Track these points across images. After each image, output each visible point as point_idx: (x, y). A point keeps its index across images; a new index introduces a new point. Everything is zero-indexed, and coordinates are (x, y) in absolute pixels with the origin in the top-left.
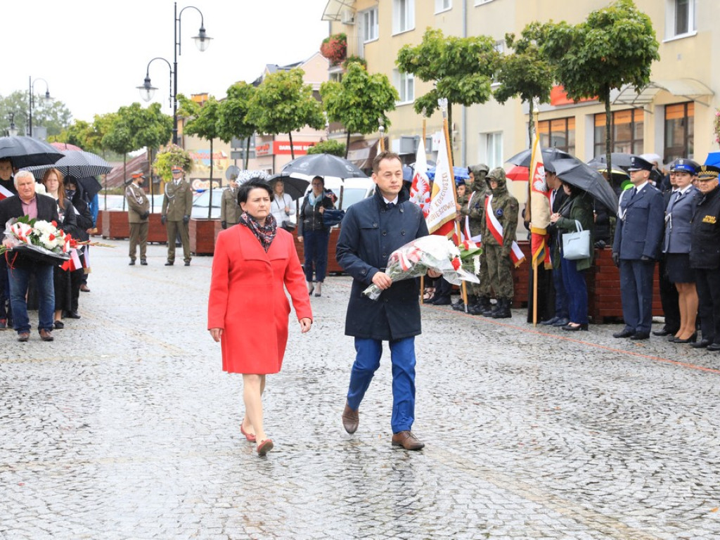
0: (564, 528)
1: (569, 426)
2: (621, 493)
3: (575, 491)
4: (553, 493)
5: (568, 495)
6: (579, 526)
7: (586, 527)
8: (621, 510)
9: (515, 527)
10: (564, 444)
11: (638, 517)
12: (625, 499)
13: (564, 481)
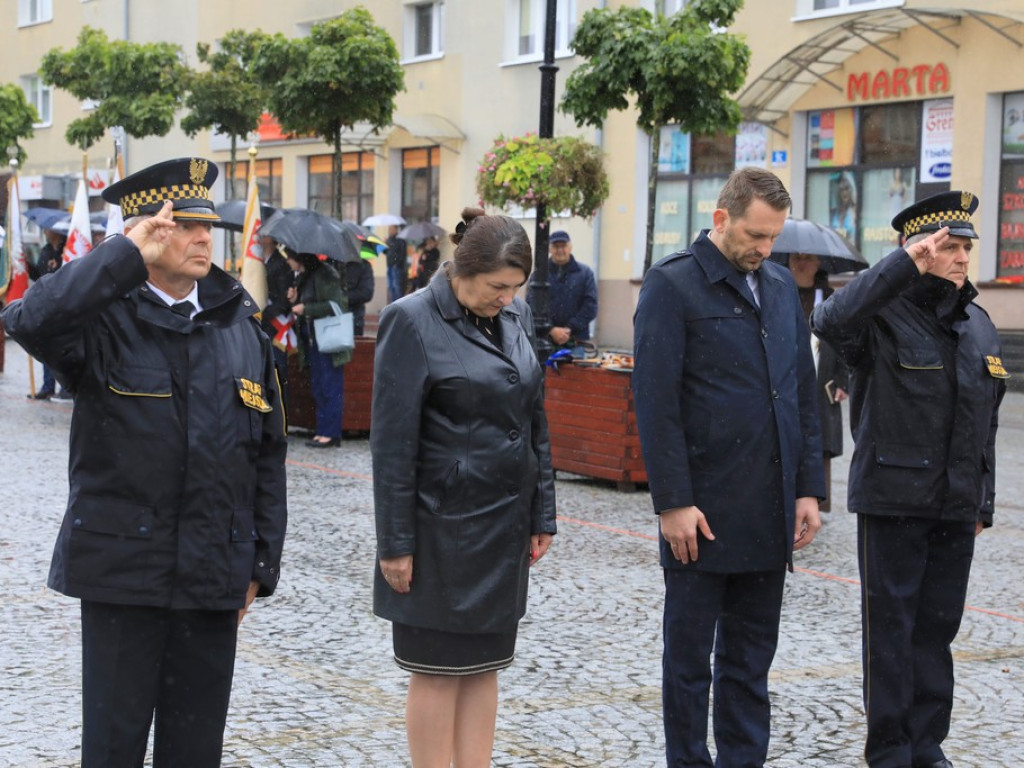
0: (302, 695)
1: (297, 570)
2: (370, 651)
3: (314, 650)
4: (284, 654)
5: (304, 656)
6: (320, 693)
7: (330, 694)
8: (372, 672)
9: (239, 697)
10: (293, 593)
11: (394, 679)
12: (376, 658)
13: (298, 640)
